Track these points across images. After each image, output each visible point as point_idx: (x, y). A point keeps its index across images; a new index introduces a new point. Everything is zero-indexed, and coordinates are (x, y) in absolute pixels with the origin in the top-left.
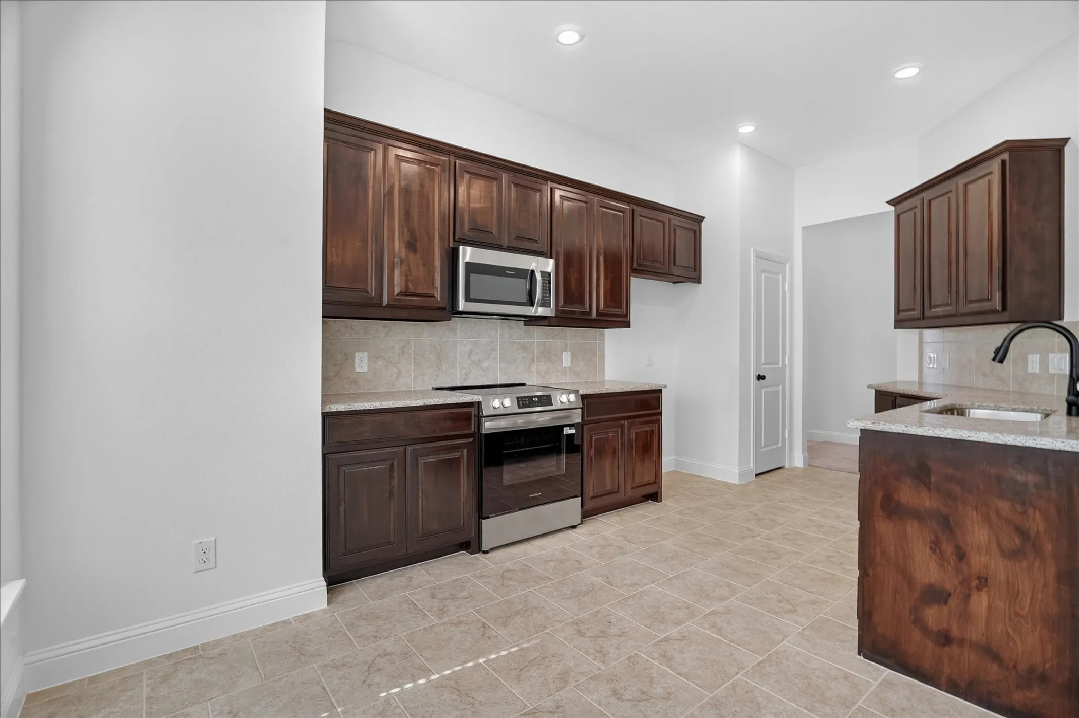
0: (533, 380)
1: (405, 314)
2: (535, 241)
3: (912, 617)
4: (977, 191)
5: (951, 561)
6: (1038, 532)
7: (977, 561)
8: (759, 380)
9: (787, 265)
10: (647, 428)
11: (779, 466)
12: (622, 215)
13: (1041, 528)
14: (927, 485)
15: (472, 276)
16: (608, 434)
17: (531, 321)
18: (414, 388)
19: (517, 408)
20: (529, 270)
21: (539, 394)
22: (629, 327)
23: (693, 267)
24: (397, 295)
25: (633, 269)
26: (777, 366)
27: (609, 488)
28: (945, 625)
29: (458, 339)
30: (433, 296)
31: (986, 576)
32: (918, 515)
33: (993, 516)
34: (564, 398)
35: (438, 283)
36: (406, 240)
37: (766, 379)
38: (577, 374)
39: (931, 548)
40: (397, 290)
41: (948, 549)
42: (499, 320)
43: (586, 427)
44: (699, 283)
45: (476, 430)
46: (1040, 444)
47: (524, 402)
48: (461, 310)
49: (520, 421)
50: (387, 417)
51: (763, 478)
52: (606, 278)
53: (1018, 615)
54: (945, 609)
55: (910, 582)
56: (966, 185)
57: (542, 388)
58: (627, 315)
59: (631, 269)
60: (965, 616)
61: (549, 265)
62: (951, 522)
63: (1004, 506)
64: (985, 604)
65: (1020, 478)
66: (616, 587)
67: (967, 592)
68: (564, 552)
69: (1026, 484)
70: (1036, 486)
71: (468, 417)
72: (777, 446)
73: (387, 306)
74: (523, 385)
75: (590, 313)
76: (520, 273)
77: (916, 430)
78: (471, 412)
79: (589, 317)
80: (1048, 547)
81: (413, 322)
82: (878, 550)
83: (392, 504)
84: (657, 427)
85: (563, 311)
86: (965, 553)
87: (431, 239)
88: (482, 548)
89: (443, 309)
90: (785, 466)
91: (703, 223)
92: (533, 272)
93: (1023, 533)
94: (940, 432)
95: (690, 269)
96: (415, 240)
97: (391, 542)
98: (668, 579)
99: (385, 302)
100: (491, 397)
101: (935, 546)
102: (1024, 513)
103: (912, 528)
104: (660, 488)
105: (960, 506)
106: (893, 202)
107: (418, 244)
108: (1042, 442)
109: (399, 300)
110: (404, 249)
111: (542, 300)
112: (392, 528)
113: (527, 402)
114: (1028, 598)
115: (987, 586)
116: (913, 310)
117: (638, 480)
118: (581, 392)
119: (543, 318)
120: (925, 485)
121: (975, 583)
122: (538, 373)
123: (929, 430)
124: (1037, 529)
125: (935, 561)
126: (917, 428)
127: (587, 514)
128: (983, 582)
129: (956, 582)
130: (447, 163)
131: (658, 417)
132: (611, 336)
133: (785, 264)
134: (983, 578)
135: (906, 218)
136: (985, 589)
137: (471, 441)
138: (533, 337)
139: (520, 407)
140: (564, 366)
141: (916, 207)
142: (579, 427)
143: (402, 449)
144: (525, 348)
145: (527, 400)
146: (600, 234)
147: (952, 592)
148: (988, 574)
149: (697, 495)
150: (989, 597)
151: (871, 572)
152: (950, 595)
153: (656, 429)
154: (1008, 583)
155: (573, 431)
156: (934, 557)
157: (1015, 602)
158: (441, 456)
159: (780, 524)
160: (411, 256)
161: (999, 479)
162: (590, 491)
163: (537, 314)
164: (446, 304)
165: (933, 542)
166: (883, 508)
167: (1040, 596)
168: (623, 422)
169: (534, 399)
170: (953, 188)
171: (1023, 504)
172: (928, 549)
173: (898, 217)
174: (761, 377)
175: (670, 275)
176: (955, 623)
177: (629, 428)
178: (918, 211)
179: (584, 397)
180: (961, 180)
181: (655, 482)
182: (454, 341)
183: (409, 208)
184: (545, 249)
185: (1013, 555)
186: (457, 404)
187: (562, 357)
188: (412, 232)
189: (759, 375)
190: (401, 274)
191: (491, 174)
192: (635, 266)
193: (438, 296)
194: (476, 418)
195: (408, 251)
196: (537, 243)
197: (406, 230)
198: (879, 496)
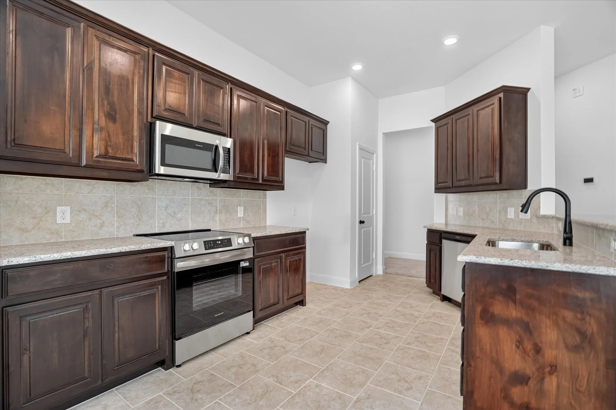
0: (215, 226)
1: (105, 174)
2: (218, 124)
3: (503, 394)
4: (485, 114)
5: (531, 354)
6: (592, 333)
7: (549, 354)
8: (360, 224)
9: (375, 155)
10: (296, 258)
11: (370, 275)
12: (280, 113)
13: (595, 330)
14: (514, 301)
15: (167, 146)
16: (272, 264)
17: (215, 183)
18: (116, 235)
19: (204, 250)
20: (214, 145)
21: (220, 238)
22: (283, 189)
23: (322, 152)
24: (97, 157)
25: (286, 151)
26: (369, 215)
27: (272, 301)
28: (526, 400)
29: (156, 197)
30: (131, 160)
31: (556, 365)
32: (507, 322)
33: (561, 322)
34: (240, 240)
35: (136, 150)
36: (106, 110)
37: (365, 223)
38: (248, 222)
39: (516, 345)
40: (96, 153)
41: (528, 346)
42: (190, 183)
43: (256, 260)
44: (325, 163)
45: (170, 269)
46: (599, 271)
47: (209, 245)
48: (157, 172)
49: (207, 260)
50: (80, 264)
51: (362, 283)
52: (269, 155)
53: (578, 391)
54: (526, 388)
55: (501, 370)
56: (478, 111)
57: (223, 233)
58: (282, 182)
59: (285, 150)
60: (541, 393)
61: (229, 143)
62: (531, 327)
63: (569, 315)
64: (555, 384)
65: (580, 295)
66: (285, 386)
67: (542, 376)
68: (242, 356)
69: (584, 299)
70: (592, 300)
71: (162, 260)
72: (370, 263)
73: (85, 167)
74: (209, 230)
75: (258, 179)
76: (206, 147)
77: (509, 262)
78: (165, 255)
79: (257, 182)
80: (600, 343)
81: (115, 182)
82: (478, 348)
83: (87, 343)
84: (303, 257)
85: (239, 177)
86: (541, 348)
87: (130, 113)
88: (175, 364)
89: (141, 171)
90: (373, 274)
91: (328, 125)
92: (217, 147)
93: (582, 334)
94: (527, 264)
95: (320, 154)
96: (115, 111)
97: (86, 377)
98: (321, 371)
99: (84, 163)
100: (182, 243)
101: (519, 343)
102: (583, 319)
103: (503, 332)
104: (305, 297)
105: (538, 316)
106: (434, 121)
107: (118, 116)
108: (600, 270)
109: (98, 162)
110: (104, 119)
111: (223, 168)
112: (86, 364)
113: (212, 245)
114: (586, 379)
115: (556, 372)
116: (446, 182)
117: (291, 294)
118: (253, 235)
119: (225, 181)
120: (512, 300)
121: (548, 369)
122: (220, 221)
123: (518, 262)
124: (592, 330)
125: (519, 354)
126: (509, 261)
127: (257, 322)
128: (554, 368)
129: (534, 369)
130: (147, 54)
131: (304, 250)
132: (271, 195)
133: (374, 154)
134: (553, 366)
135: (443, 130)
136: (555, 374)
137: (165, 278)
138: (216, 195)
139: (206, 249)
140: (238, 216)
141: (448, 123)
142: (251, 260)
143: (97, 292)
144: (210, 204)
145: (212, 243)
146: (265, 125)
147: (531, 376)
148: (557, 364)
149: (327, 299)
150: (558, 379)
151: (473, 364)
152: (529, 378)
153: (302, 258)
154: (571, 369)
155: (247, 264)
156: (518, 352)
157: (576, 382)
158: (137, 294)
159: (381, 316)
160: (111, 125)
161: (565, 296)
162: (259, 306)
163: (219, 178)
164: (145, 167)
165: (518, 341)
166: (482, 318)
167: (594, 377)
168: (281, 255)
169: (218, 242)
170: (471, 112)
171: (582, 313)
172: (514, 346)
173: (437, 129)
174: (362, 222)
175: (309, 156)
176: (533, 398)
177: (286, 259)
178: (449, 126)
179: (255, 239)
180: (475, 108)
181: (302, 293)
182: (153, 198)
183: (109, 84)
184: (226, 130)
185: (575, 349)
186: (152, 249)
187: (238, 210)
188: (111, 105)
189: (361, 221)
190: (100, 140)
191: (184, 69)
192: (287, 149)
193: (137, 160)
194: (170, 260)
195: (107, 120)
196: (220, 126)
197: (106, 103)
198: (479, 309)
